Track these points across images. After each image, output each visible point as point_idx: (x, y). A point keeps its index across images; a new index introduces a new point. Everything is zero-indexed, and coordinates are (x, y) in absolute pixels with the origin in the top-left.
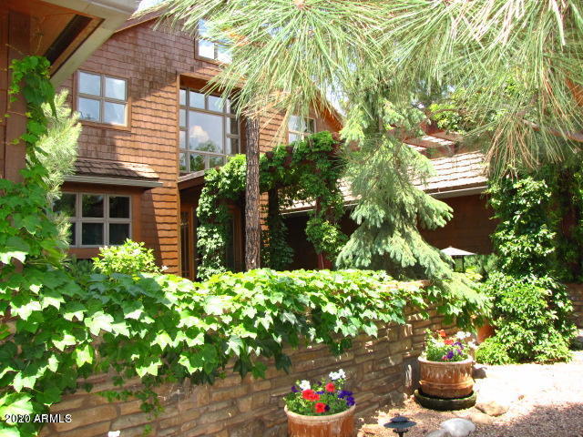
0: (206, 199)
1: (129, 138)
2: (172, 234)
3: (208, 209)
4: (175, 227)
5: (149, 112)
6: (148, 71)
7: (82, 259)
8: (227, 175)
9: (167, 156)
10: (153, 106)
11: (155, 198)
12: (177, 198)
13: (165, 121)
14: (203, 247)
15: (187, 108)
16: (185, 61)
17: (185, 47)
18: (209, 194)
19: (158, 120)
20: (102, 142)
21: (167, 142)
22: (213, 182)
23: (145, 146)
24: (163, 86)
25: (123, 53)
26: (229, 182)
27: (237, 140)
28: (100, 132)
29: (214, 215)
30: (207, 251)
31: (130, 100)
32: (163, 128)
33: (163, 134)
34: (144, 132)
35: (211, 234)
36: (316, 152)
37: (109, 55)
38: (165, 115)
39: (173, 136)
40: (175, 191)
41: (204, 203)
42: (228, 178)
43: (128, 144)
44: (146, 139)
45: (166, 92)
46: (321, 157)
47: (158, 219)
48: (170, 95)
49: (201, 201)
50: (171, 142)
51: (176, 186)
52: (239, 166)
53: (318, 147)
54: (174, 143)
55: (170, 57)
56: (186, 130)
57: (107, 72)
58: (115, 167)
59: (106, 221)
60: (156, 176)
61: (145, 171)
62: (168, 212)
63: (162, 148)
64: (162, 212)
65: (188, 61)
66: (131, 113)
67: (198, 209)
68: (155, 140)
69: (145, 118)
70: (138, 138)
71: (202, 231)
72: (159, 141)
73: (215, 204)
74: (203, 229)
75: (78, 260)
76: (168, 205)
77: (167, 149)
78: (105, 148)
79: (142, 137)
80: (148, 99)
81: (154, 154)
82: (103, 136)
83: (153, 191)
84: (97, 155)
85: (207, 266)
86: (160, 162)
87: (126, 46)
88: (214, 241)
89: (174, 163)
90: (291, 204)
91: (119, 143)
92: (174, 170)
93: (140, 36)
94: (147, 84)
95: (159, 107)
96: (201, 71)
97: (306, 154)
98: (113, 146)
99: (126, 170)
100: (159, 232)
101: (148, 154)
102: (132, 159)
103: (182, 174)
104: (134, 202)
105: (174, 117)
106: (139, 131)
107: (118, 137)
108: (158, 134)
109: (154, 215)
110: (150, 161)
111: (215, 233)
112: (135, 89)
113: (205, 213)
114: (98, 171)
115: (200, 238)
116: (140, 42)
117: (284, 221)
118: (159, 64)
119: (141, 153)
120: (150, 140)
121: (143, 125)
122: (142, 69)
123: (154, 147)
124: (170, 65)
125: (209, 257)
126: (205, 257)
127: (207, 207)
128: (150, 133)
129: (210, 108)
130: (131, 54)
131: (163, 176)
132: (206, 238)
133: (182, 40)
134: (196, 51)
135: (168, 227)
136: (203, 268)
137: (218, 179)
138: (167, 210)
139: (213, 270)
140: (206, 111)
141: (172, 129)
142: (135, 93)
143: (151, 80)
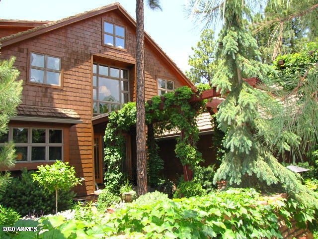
0: (109, 131)
1: (62, 93)
2: (89, 152)
3: (111, 137)
4: (90, 148)
5: (74, 77)
6: (74, 53)
7: (31, 170)
8: (123, 115)
9: (85, 104)
10: (77, 74)
11: (78, 130)
12: (92, 130)
13: (84, 83)
14: (108, 161)
15: (98, 75)
16: (96, 47)
17: (97, 39)
18: (112, 127)
19: (80, 82)
20: (45, 96)
21: (85, 96)
22: (114, 120)
23: (72, 98)
24: (83, 62)
25: (58, 41)
26: (124, 120)
27: (128, 94)
28: (44, 90)
29: (115, 141)
30: (111, 163)
31: (63, 70)
32: (83, 87)
33: (83, 91)
34: (71, 90)
35: (113, 153)
36: (181, 100)
37: (50, 43)
38: (84, 79)
39: (89, 92)
40: (91, 126)
41: (108, 133)
42: (123, 117)
43: (61, 97)
44: (73, 94)
45: (85, 65)
46: (184, 103)
47: (80, 143)
48: (87, 67)
49: (106, 132)
50: (88, 96)
51: (91, 122)
52: (130, 110)
53: (182, 96)
54: (90, 96)
55: (87, 44)
56: (97, 88)
57: (49, 53)
58: (53, 111)
59: (47, 145)
60: (78, 116)
61: (72, 113)
62: (86, 139)
63: (82, 99)
64: (82, 139)
65: (98, 47)
66: (63, 78)
67: (105, 137)
68: (78, 95)
69: (72, 81)
70: (67, 93)
71: (107, 151)
72: (81, 95)
73: (115, 134)
74: (108, 149)
75: (28, 171)
76: (86, 135)
77: (85, 100)
78: (47, 100)
79: (70, 93)
80: (74, 69)
81: (78, 103)
82: (46, 92)
83: (77, 126)
84: (42, 104)
85: (110, 173)
86: (81, 108)
87: (61, 38)
88: (115, 157)
89: (90, 109)
90: (162, 132)
91: (55, 96)
92: (90, 113)
93: (69, 32)
94: (73, 61)
95: (81, 74)
96: (106, 53)
97: (173, 101)
98: (52, 98)
99: (60, 113)
100: (81, 151)
101: (74, 103)
102: (64, 106)
103: (94, 115)
104: (65, 133)
105: (90, 80)
106: (68, 89)
107: (55, 93)
108: (80, 91)
109: (77, 141)
110: (75, 107)
111: (115, 152)
112: (66, 63)
113: (109, 139)
114: (42, 114)
115: (106, 155)
116: (69, 36)
117: (157, 143)
118: (79, 48)
119: (69, 102)
120: (75, 95)
121: (70, 85)
122: (70, 51)
123: (78, 99)
124: (87, 49)
125: (112, 167)
126: (109, 167)
127: (110, 136)
128: (75, 90)
129: (112, 75)
130: (64, 43)
131: (83, 117)
132: (109, 155)
133: (95, 35)
134: (102, 42)
135: (86, 148)
136: (108, 174)
137: (117, 118)
138: (85, 138)
139: (114, 175)
140: (109, 77)
141: (88, 88)
142: (65, 67)
143: (75, 58)
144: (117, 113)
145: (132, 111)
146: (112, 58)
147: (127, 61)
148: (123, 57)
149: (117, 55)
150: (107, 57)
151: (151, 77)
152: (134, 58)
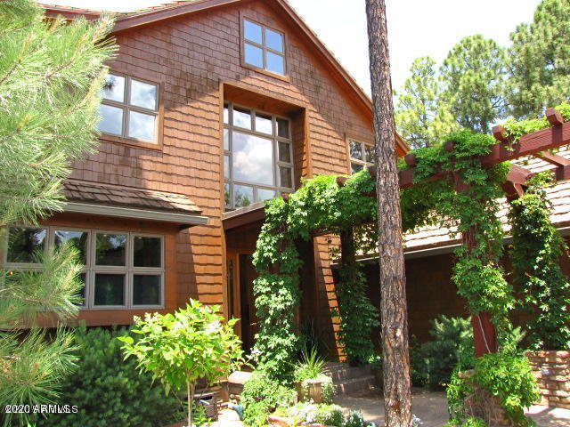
0: (267, 240)
1: (160, 159)
2: (216, 289)
3: (271, 254)
4: (219, 279)
5: (186, 127)
6: (185, 76)
7: (95, 327)
8: (303, 204)
9: (208, 184)
10: (191, 120)
11: (194, 240)
12: (222, 241)
13: (206, 140)
14: (266, 308)
15: (230, 127)
16: (228, 69)
17: (230, 52)
18: (273, 232)
19: (197, 138)
20: (124, 164)
21: (208, 167)
22: (277, 216)
23: (180, 171)
24: (202, 94)
25: (153, 51)
26: (305, 214)
27: (289, 170)
28: (122, 149)
29: (279, 263)
30: (271, 312)
31: (162, 108)
32: (203, 148)
33: (204, 157)
34: (180, 153)
35: (275, 289)
36: (462, 159)
37: (137, 53)
38: (205, 132)
39: (216, 159)
40: (220, 232)
41: (265, 245)
42: (303, 208)
43: (159, 167)
44: (182, 162)
45: (208, 104)
47: (198, 269)
48: (211, 108)
49: (259, 243)
50: (213, 167)
51: (220, 224)
52: (321, 191)
53: (466, 150)
54: (217, 168)
55: (212, 61)
56: (229, 154)
57: (136, 74)
58: (143, 196)
59: (129, 270)
60: (198, 209)
61: (182, 203)
62: (211, 260)
63: (202, 175)
64: (203, 259)
65: (233, 68)
66: (162, 127)
67: (256, 255)
68: (193, 164)
69: (181, 135)
70: (171, 160)
71: (261, 285)
72: (199, 165)
73: (281, 246)
74: (265, 282)
75: (89, 328)
76: (211, 250)
77: (208, 175)
78: (128, 171)
79: (177, 159)
80: (184, 109)
81: (193, 182)
82: (127, 155)
83: (191, 230)
84: (118, 180)
85: (270, 333)
86: (201, 192)
87: (158, 43)
88: (280, 298)
89: (217, 195)
91: (147, 165)
92: (217, 203)
93: (175, 33)
94: (183, 92)
95: (199, 121)
96: (248, 80)
98: (140, 169)
99: (157, 201)
100: (199, 287)
101: (185, 181)
102: (164, 187)
103: (227, 210)
104: (167, 243)
105: (216, 134)
106: (173, 151)
107: (145, 157)
108: (198, 156)
109: (192, 264)
110: (188, 190)
111: (281, 287)
112: (169, 97)
113: (268, 259)
114: (120, 200)
115: (260, 294)
116: (175, 41)
118: (196, 67)
119: (175, 179)
120: (186, 163)
121: (178, 143)
122: (176, 73)
123: (193, 173)
124: (211, 71)
125: (273, 321)
126: (268, 321)
127: (269, 251)
128: (186, 154)
129: (258, 129)
130: (164, 54)
131: (205, 211)
132: (268, 294)
133: (226, 43)
134: (241, 58)
135: (210, 279)
136: (264, 337)
137: (288, 210)
138: (209, 255)
139: (280, 340)
140: (253, 132)
141: (214, 150)
142: (168, 101)
143: (188, 87)
144: (286, 200)
145: (328, 194)
146: (261, 92)
147: (289, 100)
148: (281, 91)
149: (271, 88)
150: (252, 89)
151: (335, 135)
152: (304, 94)
